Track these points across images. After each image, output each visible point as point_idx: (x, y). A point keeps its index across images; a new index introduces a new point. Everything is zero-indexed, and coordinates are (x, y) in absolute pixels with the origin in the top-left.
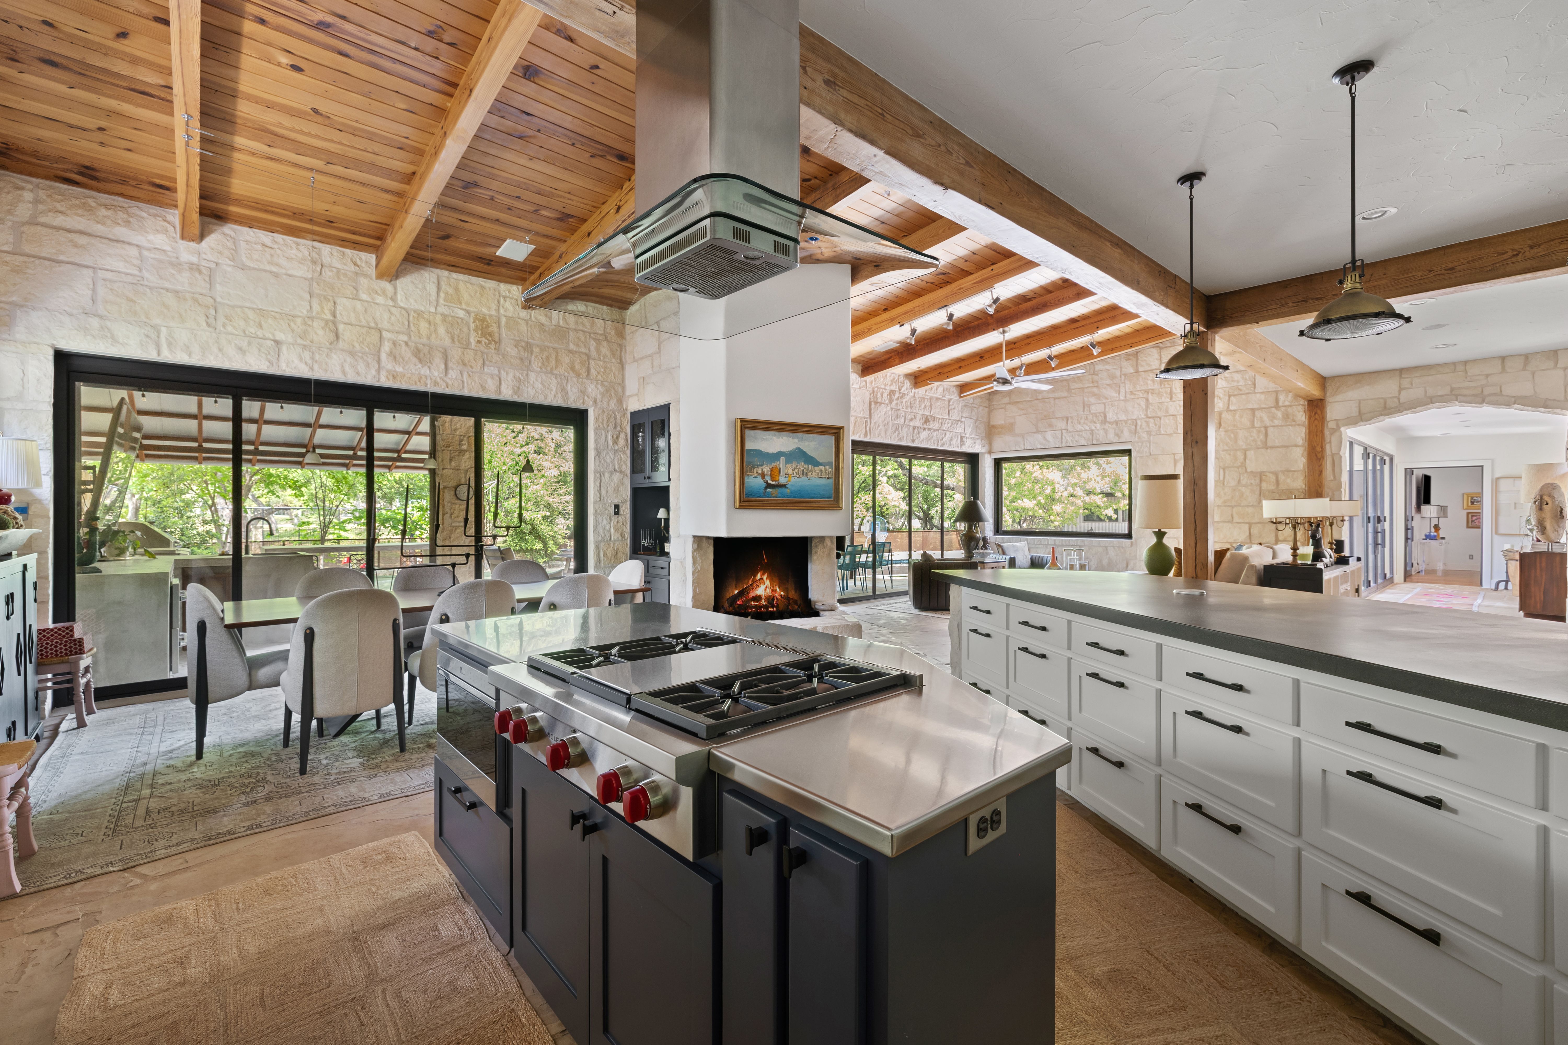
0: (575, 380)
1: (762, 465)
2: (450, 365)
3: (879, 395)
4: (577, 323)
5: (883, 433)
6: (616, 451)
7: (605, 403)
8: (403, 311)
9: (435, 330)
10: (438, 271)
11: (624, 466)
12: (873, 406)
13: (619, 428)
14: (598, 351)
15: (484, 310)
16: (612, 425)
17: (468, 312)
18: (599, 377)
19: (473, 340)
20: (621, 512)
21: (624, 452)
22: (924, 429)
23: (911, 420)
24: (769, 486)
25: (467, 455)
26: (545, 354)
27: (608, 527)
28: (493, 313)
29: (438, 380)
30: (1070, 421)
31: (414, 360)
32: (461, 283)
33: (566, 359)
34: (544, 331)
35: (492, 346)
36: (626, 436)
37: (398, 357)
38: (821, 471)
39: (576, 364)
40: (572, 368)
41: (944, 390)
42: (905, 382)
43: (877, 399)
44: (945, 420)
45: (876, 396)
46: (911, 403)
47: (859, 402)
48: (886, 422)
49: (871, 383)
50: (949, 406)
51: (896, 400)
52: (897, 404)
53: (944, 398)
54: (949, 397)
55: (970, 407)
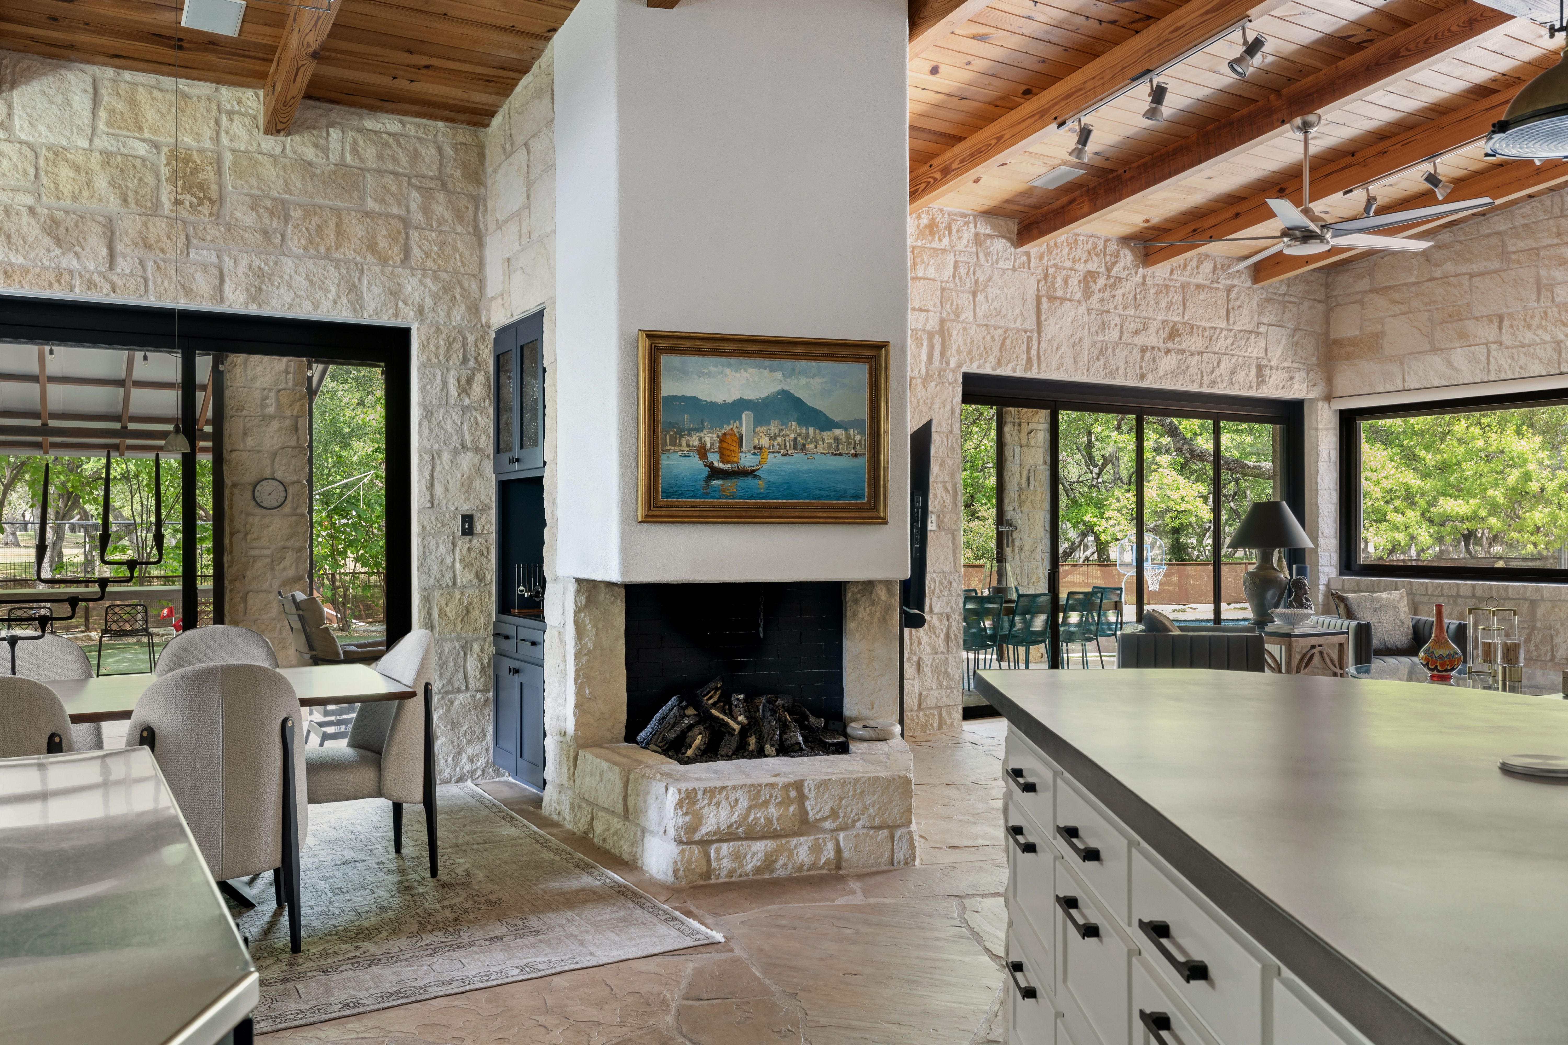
0: (377, 269)
1: (700, 430)
2: (119, 248)
3: (1059, 282)
4: (380, 157)
5: (1069, 362)
6: (465, 409)
7: (442, 314)
8: (24, 147)
9: (89, 183)
10: (95, 70)
11: (483, 438)
12: (1045, 305)
13: (472, 364)
14: (426, 210)
15: (188, 140)
16: (456, 358)
17: (156, 146)
18: (430, 263)
19: (166, 199)
20: (478, 529)
21: (483, 411)
22: (1168, 351)
23: (1136, 332)
24: (715, 473)
25: (275, 425)
26: (315, 220)
27: (448, 560)
28: (208, 144)
29: (96, 278)
30: (1506, 324)
31: (46, 240)
32: (141, 89)
33: (357, 230)
34: (313, 176)
35: (205, 210)
36: (487, 379)
37: (14, 236)
38: (837, 439)
39: (379, 238)
40: (372, 248)
41: (1215, 268)
42: (1122, 253)
43: (1055, 290)
44: (1218, 331)
45: (1053, 283)
46: (1135, 298)
47: (1012, 298)
48: (1076, 338)
49: (1041, 258)
50: (1228, 300)
51: (1099, 291)
52: (1102, 300)
53: (1215, 285)
54: (1229, 282)
55: (1280, 302)
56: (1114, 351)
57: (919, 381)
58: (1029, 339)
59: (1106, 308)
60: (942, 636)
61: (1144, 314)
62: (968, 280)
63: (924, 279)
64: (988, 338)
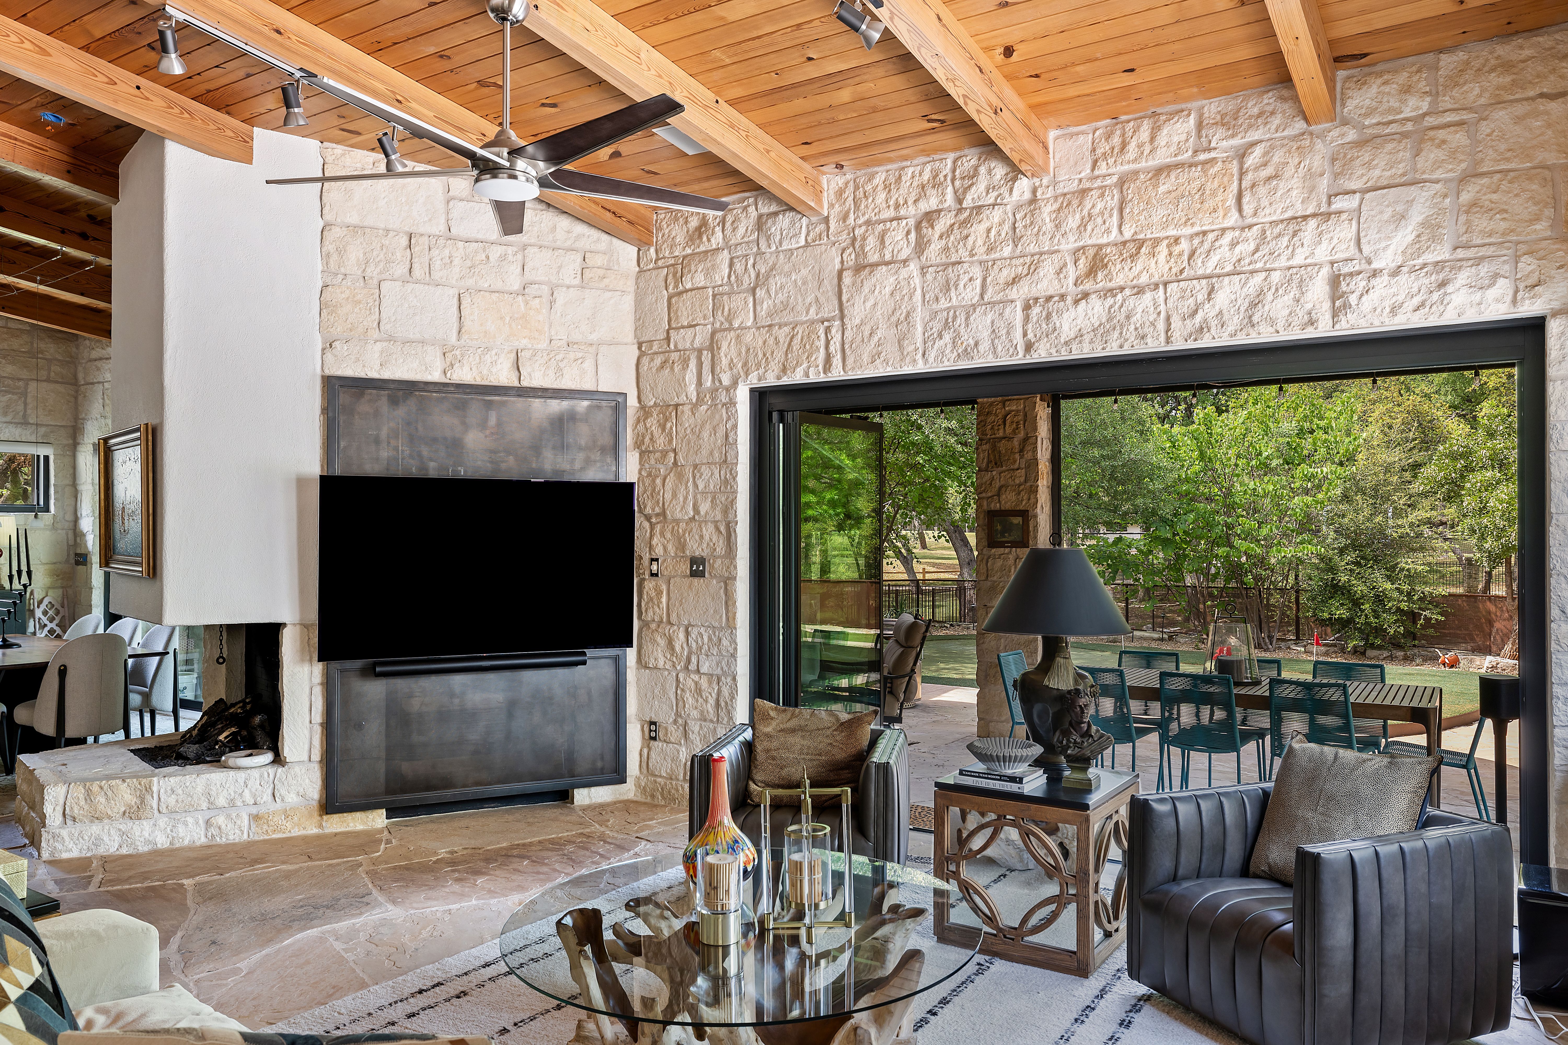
22: (1083, 297)
23: (1014, 281)
41: (1200, 126)
42: (983, 170)
43: (865, 255)
44: (1211, 237)
45: (862, 247)
46: (1015, 228)
47: (804, 283)
48: (901, 314)
49: (845, 218)
50: (1242, 174)
51: (941, 237)
52: (946, 249)
53: (1202, 157)
54: (1237, 141)
55: (1405, 135)
56: (967, 318)
57: (687, 408)
58: (828, 330)
59: (953, 260)
60: (712, 701)
61: (1032, 248)
62: (746, 276)
63: (691, 290)
64: (771, 341)
